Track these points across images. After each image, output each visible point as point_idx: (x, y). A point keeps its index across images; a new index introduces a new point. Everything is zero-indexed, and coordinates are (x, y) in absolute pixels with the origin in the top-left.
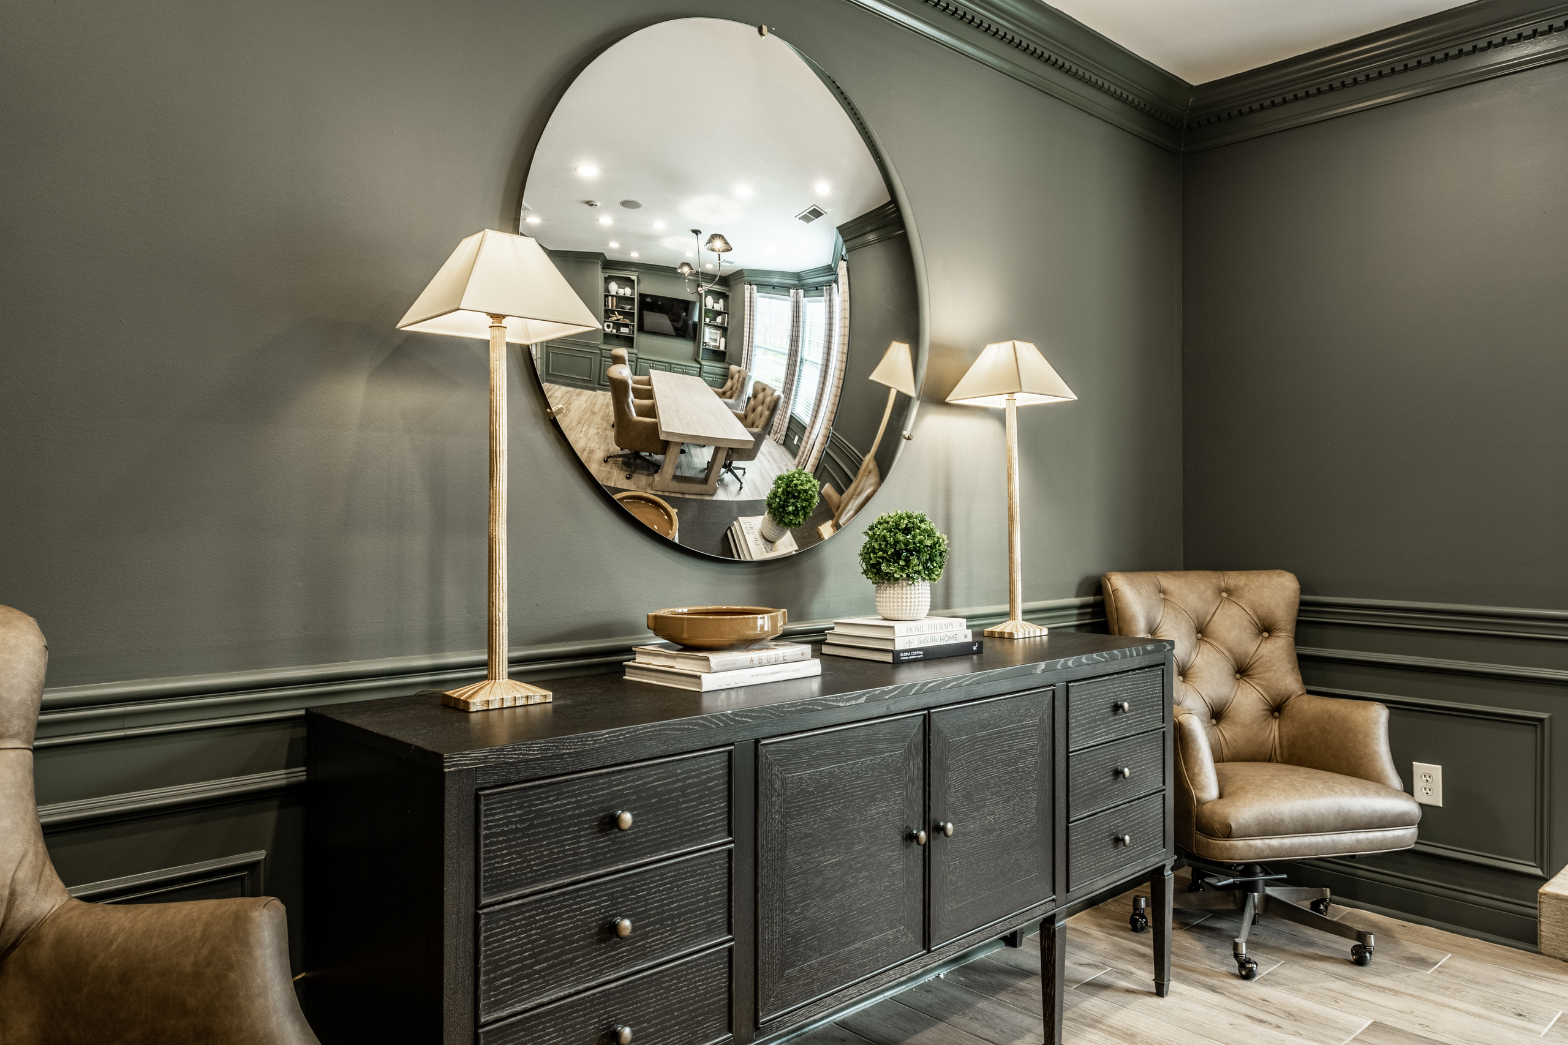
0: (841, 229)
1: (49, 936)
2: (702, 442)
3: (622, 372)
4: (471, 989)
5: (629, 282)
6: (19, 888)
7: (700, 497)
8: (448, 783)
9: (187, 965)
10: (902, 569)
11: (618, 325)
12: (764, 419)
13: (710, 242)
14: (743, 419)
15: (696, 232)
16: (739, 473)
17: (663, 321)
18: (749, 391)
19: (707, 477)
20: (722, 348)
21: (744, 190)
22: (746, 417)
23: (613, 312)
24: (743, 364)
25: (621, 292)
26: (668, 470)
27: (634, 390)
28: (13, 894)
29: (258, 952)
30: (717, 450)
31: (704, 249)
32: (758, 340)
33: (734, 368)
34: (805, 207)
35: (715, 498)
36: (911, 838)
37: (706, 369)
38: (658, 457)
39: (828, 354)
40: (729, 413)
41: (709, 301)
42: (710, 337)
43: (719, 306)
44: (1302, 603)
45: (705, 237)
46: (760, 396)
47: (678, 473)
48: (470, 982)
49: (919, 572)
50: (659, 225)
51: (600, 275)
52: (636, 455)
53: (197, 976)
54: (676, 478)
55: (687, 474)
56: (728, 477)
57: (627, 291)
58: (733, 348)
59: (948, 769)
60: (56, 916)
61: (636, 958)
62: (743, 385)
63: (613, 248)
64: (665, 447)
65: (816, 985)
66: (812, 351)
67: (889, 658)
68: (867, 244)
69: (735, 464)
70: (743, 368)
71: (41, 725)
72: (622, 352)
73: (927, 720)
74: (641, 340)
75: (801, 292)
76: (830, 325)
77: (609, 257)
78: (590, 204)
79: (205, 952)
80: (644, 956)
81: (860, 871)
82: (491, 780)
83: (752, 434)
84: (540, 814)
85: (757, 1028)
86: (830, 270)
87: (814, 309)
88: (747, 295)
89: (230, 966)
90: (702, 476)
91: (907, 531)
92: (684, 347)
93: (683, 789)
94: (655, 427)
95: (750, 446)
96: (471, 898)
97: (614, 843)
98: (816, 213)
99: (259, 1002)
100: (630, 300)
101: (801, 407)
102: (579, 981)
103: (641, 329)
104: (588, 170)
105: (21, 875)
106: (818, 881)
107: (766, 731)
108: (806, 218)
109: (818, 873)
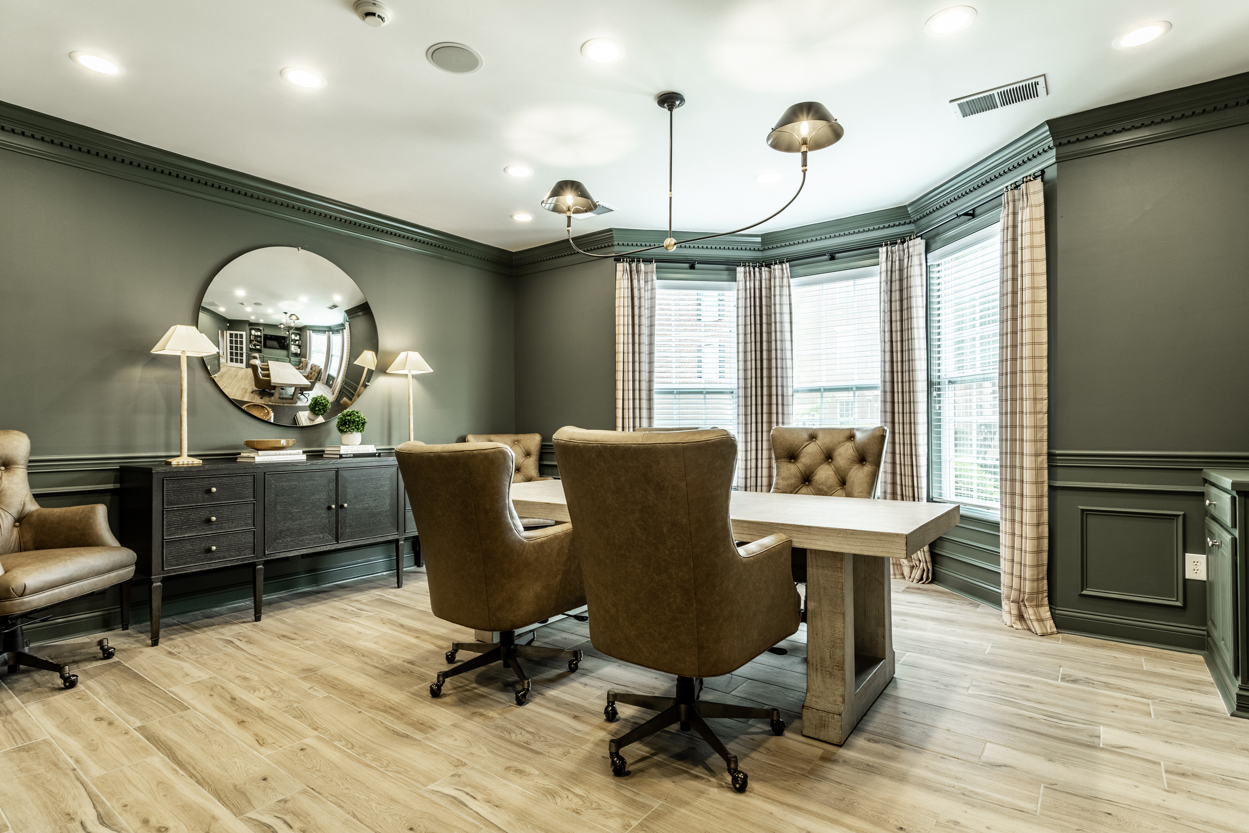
0: (346, 312)
1: (35, 514)
2: (291, 386)
3: (257, 362)
4: (161, 530)
5: (260, 330)
6: (26, 503)
7: (290, 405)
8: (154, 475)
9: (78, 518)
10: (347, 428)
11: (255, 345)
12: (315, 376)
13: (290, 316)
14: (307, 377)
15: (286, 313)
16: (307, 395)
17: (275, 344)
18: (309, 367)
19: (293, 398)
20: (299, 352)
21: (304, 299)
22: (308, 376)
23: (253, 341)
24: (307, 358)
25: (256, 334)
26: (277, 395)
27: (261, 368)
28: (24, 504)
29: (98, 515)
30: (296, 388)
31: (288, 319)
32: (313, 349)
33: (303, 359)
34: (330, 305)
35: (297, 405)
36: (329, 508)
37: (292, 360)
38: (273, 391)
39: (343, 353)
40: (301, 375)
41: (293, 336)
42: (294, 349)
43: (298, 338)
44: (542, 445)
45: (288, 315)
46: (314, 369)
47: (281, 396)
48: (161, 527)
49: (353, 429)
50: (270, 311)
51: (248, 328)
52: (264, 390)
53: (81, 521)
54: (280, 398)
55: (285, 397)
56: (302, 397)
57: (259, 333)
58: (303, 352)
59: (347, 488)
60: (37, 511)
61: (219, 529)
62: (307, 365)
63: (253, 319)
64: (274, 388)
65: (289, 546)
66: (336, 351)
67: (338, 456)
68: (359, 316)
69: (304, 392)
70: (307, 359)
71: (29, 466)
72: (257, 355)
73: (337, 472)
74: (265, 350)
75: (331, 333)
76: (343, 343)
77: (251, 321)
78: (242, 304)
79: (83, 515)
80: (222, 529)
81: (308, 515)
82: (168, 476)
83: (310, 382)
84: (184, 486)
85: (265, 555)
86: (343, 325)
87: (336, 339)
88: (308, 334)
89: (90, 518)
90: (291, 397)
91: (350, 415)
92: (283, 353)
93: (236, 484)
94: (270, 381)
95: (309, 386)
96: (161, 506)
97: (211, 496)
98: (335, 306)
99: (98, 527)
100: (260, 337)
101: (333, 371)
102: (198, 533)
103: (265, 346)
104: (240, 293)
105: (26, 499)
106: (290, 516)
107: (269, 470)
108: (331, 308)
109: (290, 513)
